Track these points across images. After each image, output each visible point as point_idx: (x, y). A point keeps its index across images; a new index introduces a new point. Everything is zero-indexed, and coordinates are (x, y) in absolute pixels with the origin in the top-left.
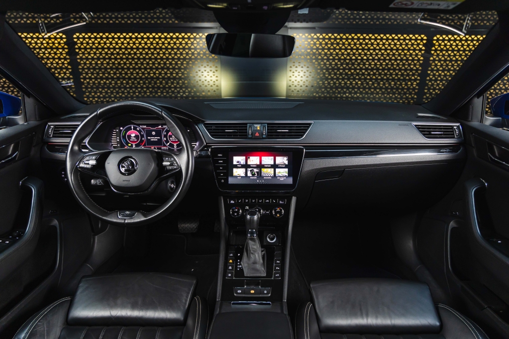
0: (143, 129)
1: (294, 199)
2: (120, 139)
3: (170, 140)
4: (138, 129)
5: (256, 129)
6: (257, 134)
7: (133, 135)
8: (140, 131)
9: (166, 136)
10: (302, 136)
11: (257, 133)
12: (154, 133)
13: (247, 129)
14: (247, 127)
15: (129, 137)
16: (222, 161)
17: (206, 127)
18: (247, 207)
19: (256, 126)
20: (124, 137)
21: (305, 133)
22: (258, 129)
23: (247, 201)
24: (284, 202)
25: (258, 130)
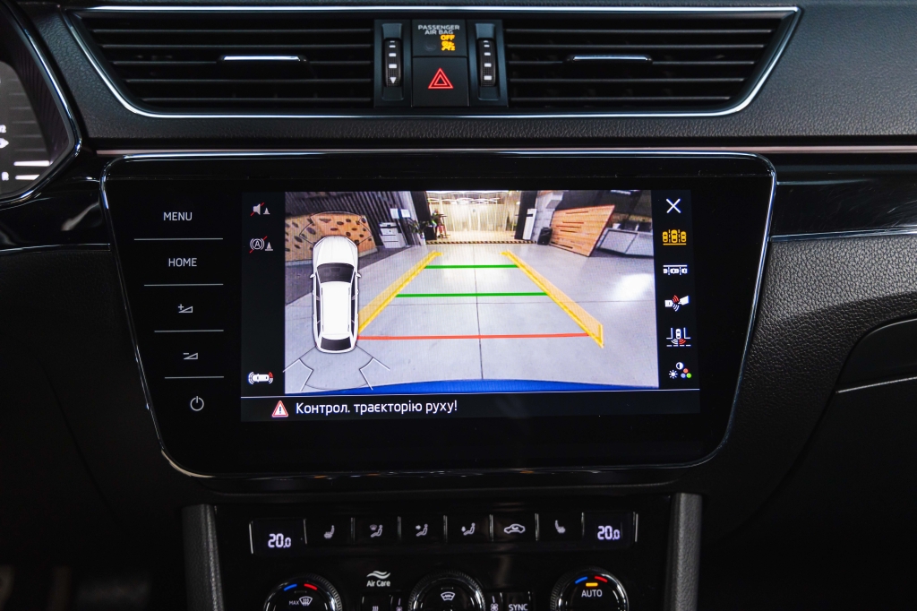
1: (687, 509)
5: (430, 49)
6: (440, 81)
10: (737, 93)
11: (440, 73)
13: (369, 54)
14: (369, 38)
16: (191, 262)
17: (95, 42)
18: (381, 578)
19: (431, 30)
21: (751, 75)
22: (448, 46)
23: (377, 531)
24: (626, 534)
25: (448, 54)
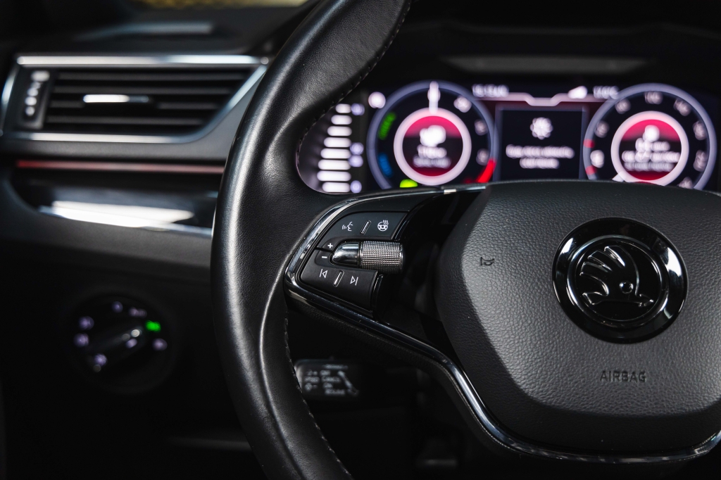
0: (490, 104)
2: (364, 155)
3: (623, 162)
4: (463, 104)
7: (432, 137)
8: (470, 118)
9: (602, 144)
12: (541, 128)
15: (412, 144)
20: (385, 146)
